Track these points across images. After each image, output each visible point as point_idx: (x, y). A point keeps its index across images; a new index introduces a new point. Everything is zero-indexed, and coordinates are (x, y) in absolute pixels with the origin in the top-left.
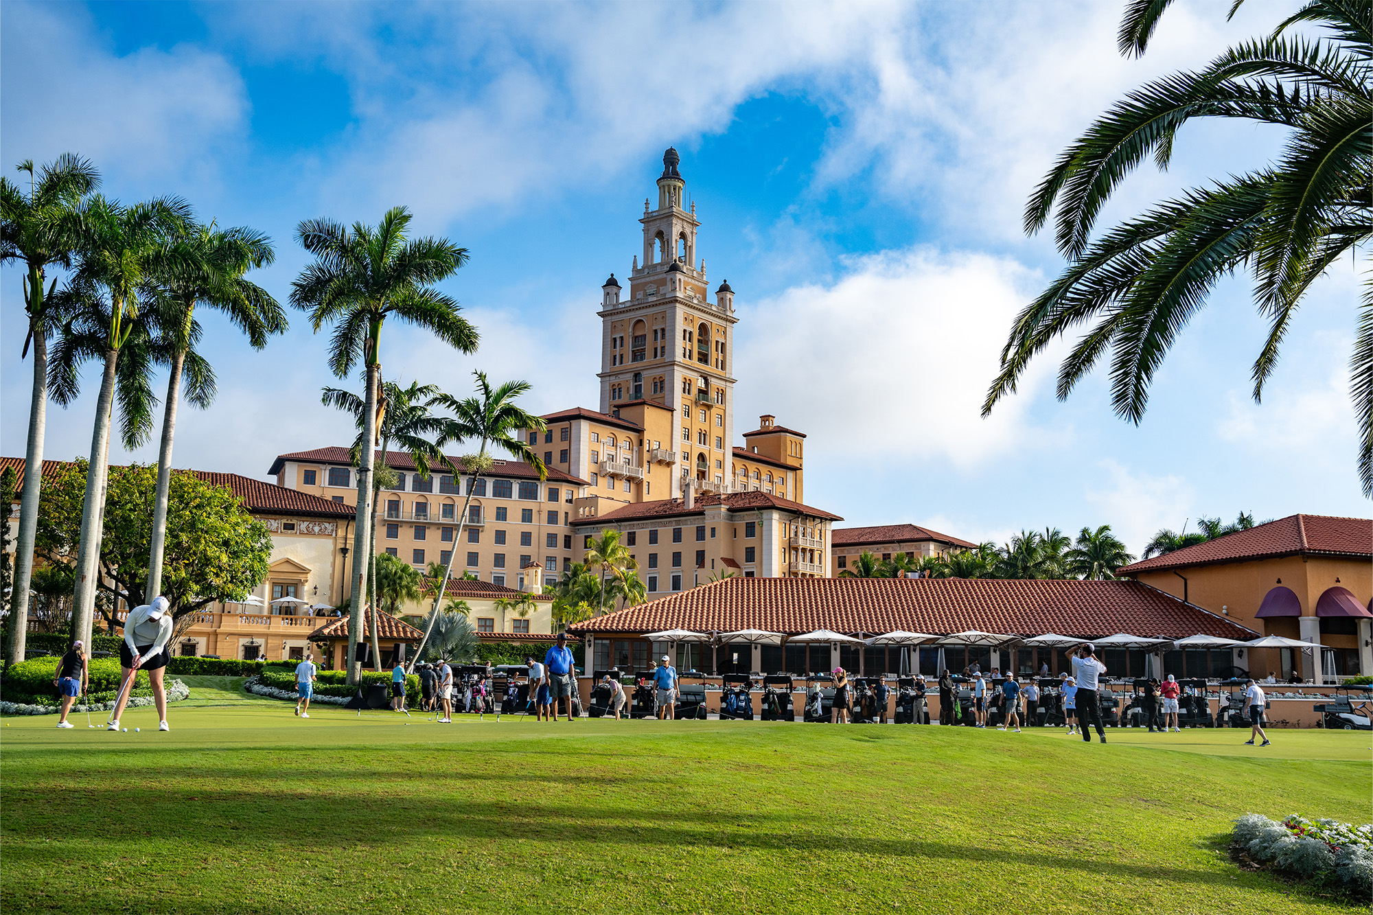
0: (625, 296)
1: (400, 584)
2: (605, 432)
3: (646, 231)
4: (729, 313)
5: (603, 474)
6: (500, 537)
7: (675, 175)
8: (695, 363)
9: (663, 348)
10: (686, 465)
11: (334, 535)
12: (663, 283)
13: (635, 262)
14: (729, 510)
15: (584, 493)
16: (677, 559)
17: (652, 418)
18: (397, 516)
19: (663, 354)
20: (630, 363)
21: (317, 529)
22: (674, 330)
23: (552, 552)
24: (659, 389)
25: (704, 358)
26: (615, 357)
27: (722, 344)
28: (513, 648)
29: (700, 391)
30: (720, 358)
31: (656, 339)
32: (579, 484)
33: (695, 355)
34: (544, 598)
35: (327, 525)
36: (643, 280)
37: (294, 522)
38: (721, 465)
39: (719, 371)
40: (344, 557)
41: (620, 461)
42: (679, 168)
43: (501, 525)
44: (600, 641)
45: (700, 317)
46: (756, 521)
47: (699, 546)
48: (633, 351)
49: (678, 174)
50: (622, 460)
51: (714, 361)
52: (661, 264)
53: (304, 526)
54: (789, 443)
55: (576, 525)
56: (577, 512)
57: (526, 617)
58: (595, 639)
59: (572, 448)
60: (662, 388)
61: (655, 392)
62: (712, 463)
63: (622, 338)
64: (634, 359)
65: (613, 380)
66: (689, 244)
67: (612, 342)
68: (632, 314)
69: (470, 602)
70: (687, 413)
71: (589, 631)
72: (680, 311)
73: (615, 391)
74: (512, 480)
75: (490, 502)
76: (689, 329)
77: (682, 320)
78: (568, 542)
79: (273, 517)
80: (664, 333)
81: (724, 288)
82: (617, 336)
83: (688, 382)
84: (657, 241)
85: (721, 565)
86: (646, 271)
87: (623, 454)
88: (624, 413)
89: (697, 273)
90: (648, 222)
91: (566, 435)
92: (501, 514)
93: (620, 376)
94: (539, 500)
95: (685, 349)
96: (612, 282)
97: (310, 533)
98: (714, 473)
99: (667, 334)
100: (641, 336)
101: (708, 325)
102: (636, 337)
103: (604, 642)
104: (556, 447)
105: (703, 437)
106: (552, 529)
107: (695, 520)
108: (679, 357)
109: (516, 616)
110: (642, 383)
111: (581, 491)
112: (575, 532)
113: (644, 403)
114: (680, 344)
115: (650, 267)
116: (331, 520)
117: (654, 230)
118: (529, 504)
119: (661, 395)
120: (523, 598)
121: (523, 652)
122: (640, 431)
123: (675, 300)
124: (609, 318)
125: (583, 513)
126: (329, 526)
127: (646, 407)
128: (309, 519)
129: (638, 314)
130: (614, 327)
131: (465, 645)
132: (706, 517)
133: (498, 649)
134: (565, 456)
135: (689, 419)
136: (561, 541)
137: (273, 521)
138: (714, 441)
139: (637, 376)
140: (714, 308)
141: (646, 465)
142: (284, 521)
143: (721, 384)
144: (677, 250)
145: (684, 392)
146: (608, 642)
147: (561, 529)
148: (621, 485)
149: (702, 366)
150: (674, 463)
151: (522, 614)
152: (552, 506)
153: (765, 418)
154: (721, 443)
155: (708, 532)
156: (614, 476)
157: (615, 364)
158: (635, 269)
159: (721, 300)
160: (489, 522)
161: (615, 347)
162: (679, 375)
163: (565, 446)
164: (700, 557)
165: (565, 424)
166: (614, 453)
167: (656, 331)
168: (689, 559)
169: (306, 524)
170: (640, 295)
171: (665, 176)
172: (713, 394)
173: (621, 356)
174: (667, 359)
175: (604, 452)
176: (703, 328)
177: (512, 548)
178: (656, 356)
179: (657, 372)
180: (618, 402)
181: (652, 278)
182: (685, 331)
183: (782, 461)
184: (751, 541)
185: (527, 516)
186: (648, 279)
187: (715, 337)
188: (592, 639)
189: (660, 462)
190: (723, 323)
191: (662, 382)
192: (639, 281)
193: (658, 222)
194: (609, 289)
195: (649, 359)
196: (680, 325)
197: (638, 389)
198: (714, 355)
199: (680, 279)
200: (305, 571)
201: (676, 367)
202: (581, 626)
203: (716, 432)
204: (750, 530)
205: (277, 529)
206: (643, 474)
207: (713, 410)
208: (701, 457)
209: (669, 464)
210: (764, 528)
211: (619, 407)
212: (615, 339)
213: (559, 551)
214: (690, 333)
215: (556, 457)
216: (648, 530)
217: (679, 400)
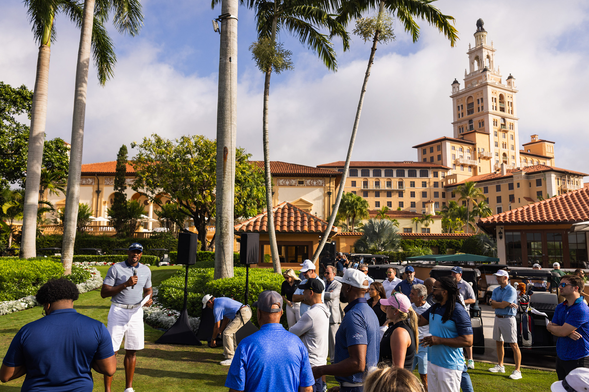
0: (462, 87)
1: (356, 208)
2: (458, 146)
3: (470, 57)
4: (513, 88)
5: (458, 164)
6: (413, 194)
7: (483, 30)
8: (499, 112)
9: (482, 107)
10: (497, 158)
11: (324, 185)
12: (480, 78)
13: (466, 72)
14: (526, 174)
15: (450, 173)
16: (499, 199)
17: (480, 138)
18: (367, 188)
19: (482, 109)
20: (467, 116)
21: (315, 183)
22: (487, 98)
23: (437, 200)
24: (481, 125)
25: (502, 109)
26: (459, 114)
27: (511, 103)
28: (424, 242)
29: (502, 125)
30: (510, 109)
31: (479, 103)
32: (447, 169)
33: (498, 109)
34: (438, 216)
35: (320, 181)
36: (470, 79)
37: (303, 180)
38: (514, 157)
39: (510, 115)
40: (330, 197)
41: (466, 158)
42: (484, 27)
43: (413, 189)
44: (511, 233)
45: (499, 92)
46: (542, 178)
47: (511, 192)
48: (468, 111)
49: (484, 29)
50: (467, 158)
51: (507, 111)
52: (479, 70)
53: (308, 182)
54: (546, 146)
55: (448, 187)
56: (447, 182)
57: (428, 227)
58: (506, 231)
59: (443, 153)
60: (483, 125)
61: (480, 127)
62: (509, 157)
63: (462, 106)
64: (469, 113)
65: (459, 125)
66: (491, 60)
67: (458, 107)
68: (466, 94)
69: (399, 221)
70: (496, 135)
71: (500, 223)
72: (490, 89)
73: (461, 129)
74: (416, 169)
75: (407, 181)
76: (494, 97)
77: (491, 93)
78: (444, 195)
79: (293, 178)
80: (482, 100)
81: (510, 77)
82: (460, 105)
83: (496, 121)
84: (476, 61)
85: (523, 201)
86: (472, 75)
87: (467, 155)
88: (466, 137)
89: (497, 72)
90: (471, 53)
91: (440, 148)
92: (413, 184)
93: (463, 122)
94: (429, 177)
95: (493, 106)
96: (456, 82)
97: (311, 185)
98: (511, 161)
99: (484, 100)
100: (471, 103)
101: (504, 94)
102: (469, 104)
103: (515, 233)
104: (435, 154)
105: (504, 146)
106: (436, 190)
107: (507, 180)
108: (490, 109)
109: (423, 226)
110: (473, 124)
111: (448, 172)
112: (447, 191)
113: (475, 132)
114: (490, 104)
115: (473, 73)
116: (321, 178)
117: (474, 56)
118: (425, 179)
119: (483, 128)
120: (426, 217)
121: (430, 245)
122: (474, 144)
123: (487, 84)
124: (455, 98)
125: (450, 182)
126: (321, 181)
127: (476, 134)
128: (311, 178)
129: (469, 94)
130: (458, 101)
131: (392, 241)
132: (514, 178)
133: (415, 243)
134: (440, 157)
135: (497, 137)
136: (440, 195)
137: (293, 180)
138: (510, 147)
139: (471, 121)
140: (506, 86)
141: (478, 160)
142: (298, 180)
143: (512, 121)
144: (486, 63)
145: (494, 125)
146: (518, 233)
147: (440, 190)
148: (466, 169)
149: (502, 113)
150: (491, 158)
151: (426, 225)
152: (436, 180)
153: (533, 137)
154: (513, 148)
155: (515, 186)
156: (463, 165)
157: (459, 117)
158: (466, 75)
159: (509, 83)
160: (407, 188)
161: (459, 110)
162: (491, 118)
163: (439, 153)
164: (512, 198)
165: (439, 143)
166: (462, 155)
167: (478, 100)
168: (505, 199)
169: (309, 181)
170: (469, 85)
171: (478, 31)
172: (508, 126)
173: (462, 113)
174: (484, 111)
175: (458, 154)
176: (501, 97)
177: (418, 199)
178: (479, 111)
179: (480, 118)
180: (462, 133)
181: (474, 77)
182: (493, 98)
183: (544, 155)
184: (539, 189)
185: (424, 184)
186: (472, 78)
187: (507, 99)
188: (503, 231)
189: (485, 158)
190: (511, 93)
191: (483, 122)
192: (468, 80)
193: (476, 52)
194: (455, 85)
195: (476, 112)
196: (490, 96)
197: (471, 127)
198: (507, 108)
199: (489, 75)
200: (311, 205)
201: (489, 114)
202: (492, 220)
203: (510, 143)
204: (539, 183)
205: (295, 184)
206: (477, 163)
207: (509, 133)
208: (504, 155)
209: (489, 158)
210: (547, 181)
211: (463, 135)
212: (459, 107)
213: (440, 199)
214: (495, 99)
215: (436, 158)
216: (483, 187)
217: (492, 129)
